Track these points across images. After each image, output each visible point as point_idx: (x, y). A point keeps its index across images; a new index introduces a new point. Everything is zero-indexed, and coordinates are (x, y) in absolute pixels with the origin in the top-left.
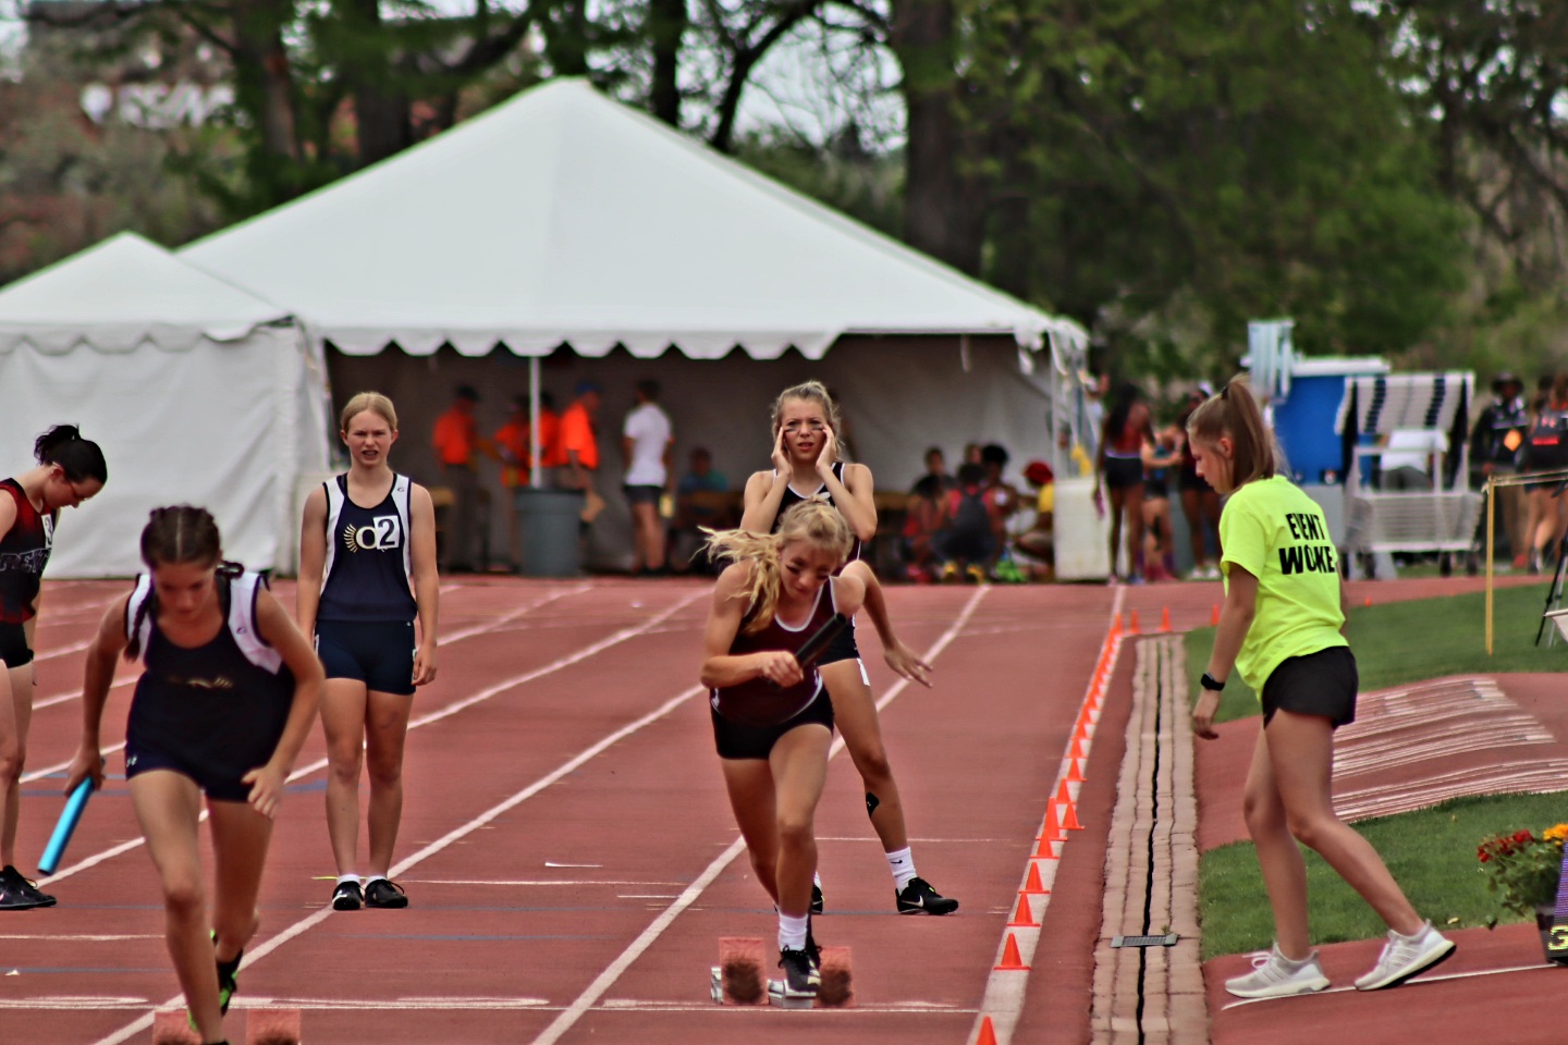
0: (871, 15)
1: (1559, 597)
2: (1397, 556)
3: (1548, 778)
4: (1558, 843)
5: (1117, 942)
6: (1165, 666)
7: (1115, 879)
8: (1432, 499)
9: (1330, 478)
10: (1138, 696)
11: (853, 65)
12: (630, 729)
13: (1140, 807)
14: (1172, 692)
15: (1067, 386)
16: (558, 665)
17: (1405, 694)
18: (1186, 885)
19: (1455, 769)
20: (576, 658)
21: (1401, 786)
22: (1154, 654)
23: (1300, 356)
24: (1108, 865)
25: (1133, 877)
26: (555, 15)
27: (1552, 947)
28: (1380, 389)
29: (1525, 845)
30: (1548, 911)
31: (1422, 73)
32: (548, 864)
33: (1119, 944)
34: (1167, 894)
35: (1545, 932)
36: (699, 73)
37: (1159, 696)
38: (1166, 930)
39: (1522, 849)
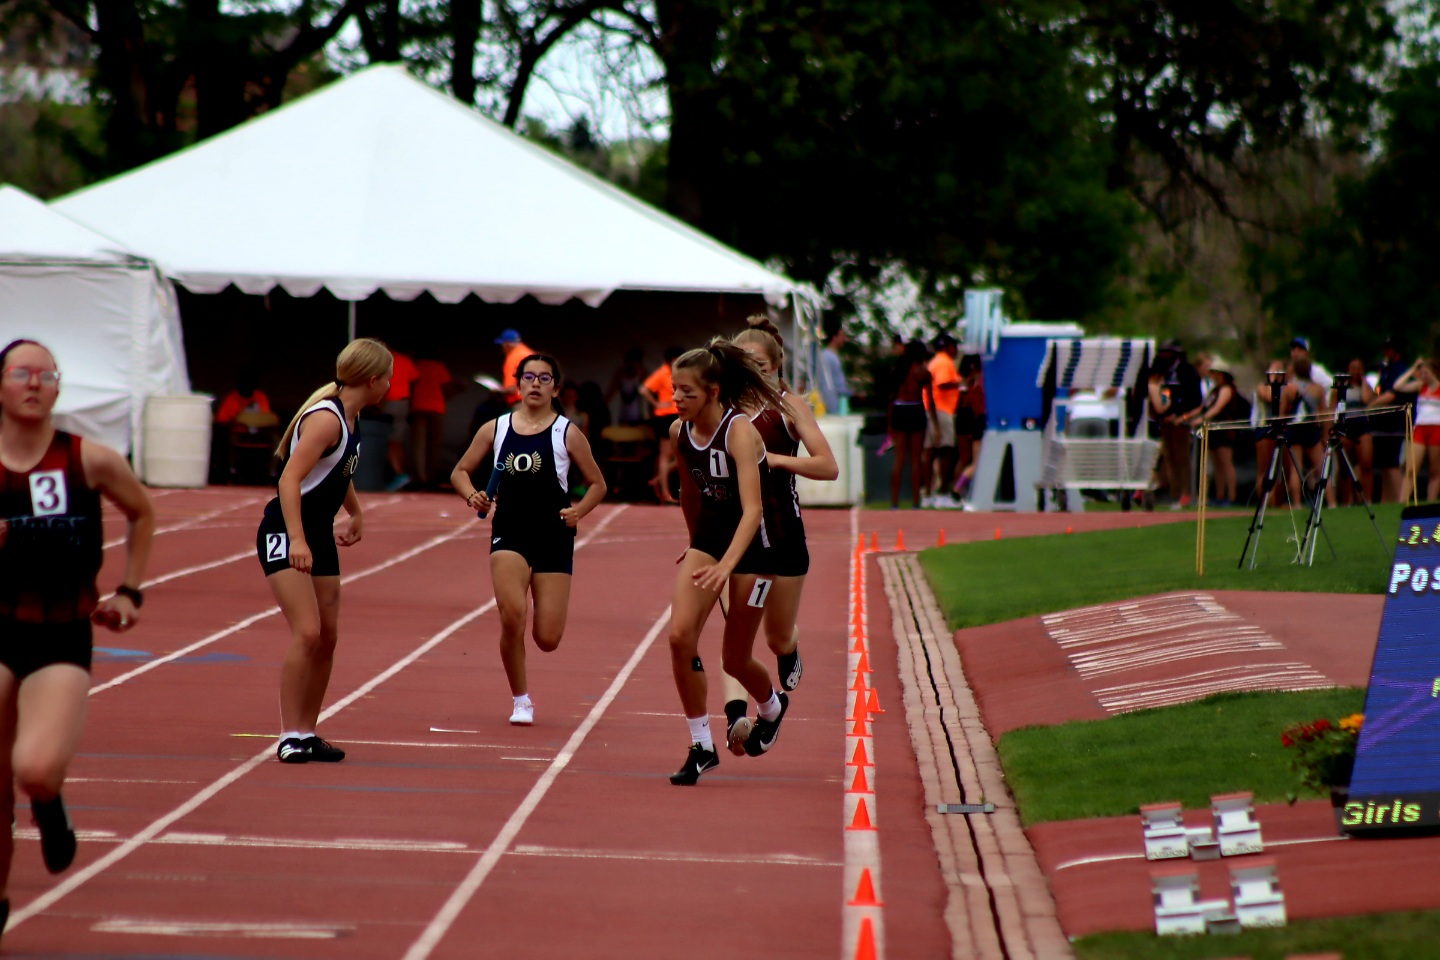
0: (638, 19)
1: (1260, 527)
2: (1086, 492)
3: (1290, 678)
4: (1353, 731)
5: (943, 808)
6: (908, 579)
7: (924, 755)
8: (1116, 445)
9: (1030, 424)
10: (893, 602)
11: (622, 61)
12: (468, 618)
13: (924, 695)
14: (920, 599)
15: (806, 341)
16: (390, 563)
17: (1137, 606)
18: (987, 762)
19: (1203, 670)
20: (403, 557)
21: (1156, 683)
22: (895, 569)
23: (1008, 320)
24: (914, 744)
25: (939, 754)
26: (370, 13)
27: (1346, 822)
28: (1076, 350)
29: (1324, 732)
30: (1342, 791)
31: (1100, 85)
32: (432, 729)
33: (945, 810)
34: (973, 769)
35: (1339, 809)
36: (491, 63)
37: (911, 603)
38: (983, 800)
39: (1321, 736)
